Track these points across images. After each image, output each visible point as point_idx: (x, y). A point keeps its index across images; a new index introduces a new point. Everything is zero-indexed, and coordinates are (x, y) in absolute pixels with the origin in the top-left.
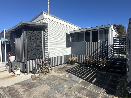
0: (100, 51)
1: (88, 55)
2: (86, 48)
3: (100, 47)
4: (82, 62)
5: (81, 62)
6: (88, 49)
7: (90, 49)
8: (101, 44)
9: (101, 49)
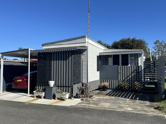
0: (134, 76)
1: (121, 80)
2: (119, 72)
3: (134, 71)
4: (115, 87)
5: (113, 87)
6: (121, 74)
7: (124, 74)
8: (135, 69)
9: (135, 74)
